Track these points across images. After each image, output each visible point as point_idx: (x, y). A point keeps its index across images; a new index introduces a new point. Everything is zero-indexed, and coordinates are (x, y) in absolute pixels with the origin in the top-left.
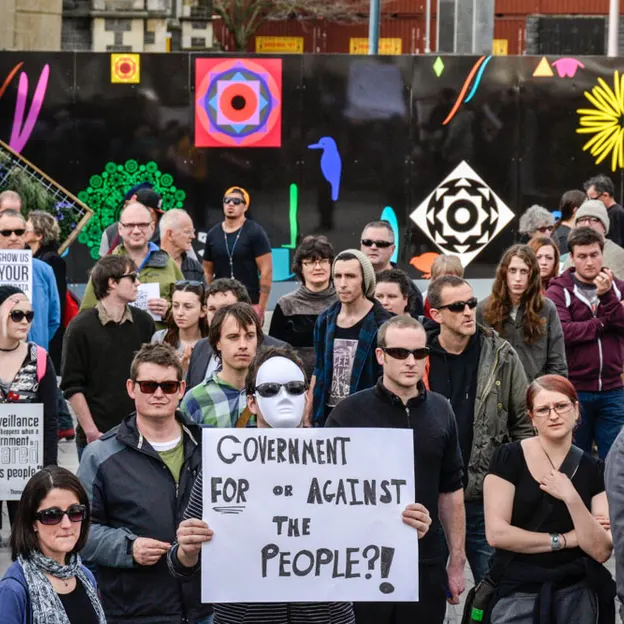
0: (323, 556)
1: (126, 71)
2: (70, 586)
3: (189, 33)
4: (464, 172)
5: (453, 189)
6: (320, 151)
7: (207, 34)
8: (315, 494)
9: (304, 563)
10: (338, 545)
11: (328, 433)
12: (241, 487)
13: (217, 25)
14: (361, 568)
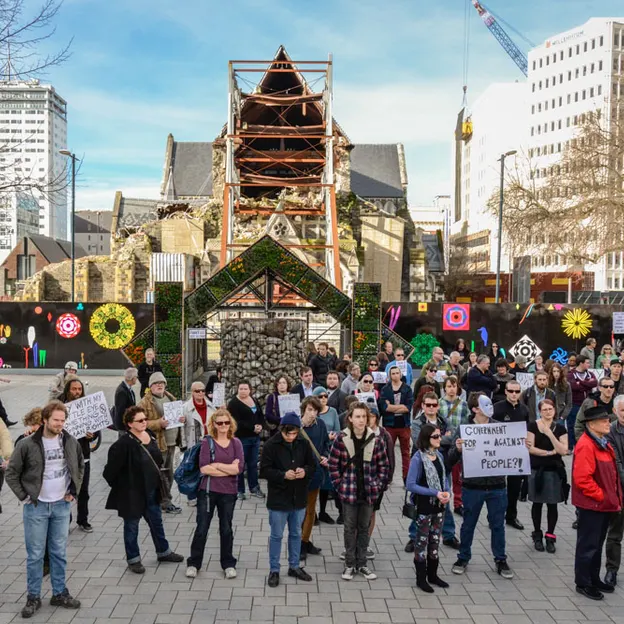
0: (500, 462)
1: (423, 307)
2: (434, 458)
3: (437, 297)
4: (526, 338)
5: (522, 343)
6: (481, 332)
7: (443, 297)
8: (496, 443)
9: (494, 464)
10: (505, 458)
11: (499, 424)
12: (474, 442)
13: (446, 294)
14: (512, 465)
